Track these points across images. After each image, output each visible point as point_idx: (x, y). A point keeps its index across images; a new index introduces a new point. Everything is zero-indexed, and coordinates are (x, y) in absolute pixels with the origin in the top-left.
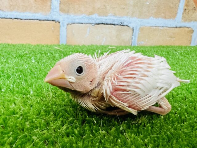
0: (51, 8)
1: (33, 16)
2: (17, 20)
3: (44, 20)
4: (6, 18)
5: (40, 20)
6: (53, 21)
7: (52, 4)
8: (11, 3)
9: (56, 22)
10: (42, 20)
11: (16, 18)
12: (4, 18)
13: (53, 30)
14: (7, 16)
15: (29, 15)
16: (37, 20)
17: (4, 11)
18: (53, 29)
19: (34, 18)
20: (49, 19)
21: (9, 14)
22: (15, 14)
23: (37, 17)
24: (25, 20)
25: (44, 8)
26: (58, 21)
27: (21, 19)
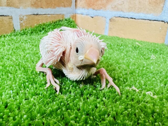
0: (163, 10)
1: (145, 16)
2: (131, 19)
3: (154, 20)
4: (124, 17)
5: (150, 20)
6: (162, 21)
7: (164, 6)
8: (130, 6)
9: (165, 23)
10: (152, 20)
11: (131, 18)
12: (123, 17)
13: (160, 30)
14: (126, 15)
15: (142, 15)
16: (148, 20)
17: (124, 12)
18: (161, 28)
19: (146, 18)
20: (159, 20)
21: (127, 15)
22: (131, 14)
23: (149, 17)
24: (138, 19)
25: (157, 9)
26: (167, 22)
27: (135, 19)
